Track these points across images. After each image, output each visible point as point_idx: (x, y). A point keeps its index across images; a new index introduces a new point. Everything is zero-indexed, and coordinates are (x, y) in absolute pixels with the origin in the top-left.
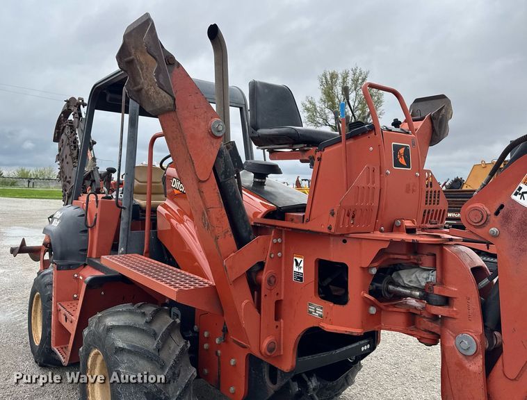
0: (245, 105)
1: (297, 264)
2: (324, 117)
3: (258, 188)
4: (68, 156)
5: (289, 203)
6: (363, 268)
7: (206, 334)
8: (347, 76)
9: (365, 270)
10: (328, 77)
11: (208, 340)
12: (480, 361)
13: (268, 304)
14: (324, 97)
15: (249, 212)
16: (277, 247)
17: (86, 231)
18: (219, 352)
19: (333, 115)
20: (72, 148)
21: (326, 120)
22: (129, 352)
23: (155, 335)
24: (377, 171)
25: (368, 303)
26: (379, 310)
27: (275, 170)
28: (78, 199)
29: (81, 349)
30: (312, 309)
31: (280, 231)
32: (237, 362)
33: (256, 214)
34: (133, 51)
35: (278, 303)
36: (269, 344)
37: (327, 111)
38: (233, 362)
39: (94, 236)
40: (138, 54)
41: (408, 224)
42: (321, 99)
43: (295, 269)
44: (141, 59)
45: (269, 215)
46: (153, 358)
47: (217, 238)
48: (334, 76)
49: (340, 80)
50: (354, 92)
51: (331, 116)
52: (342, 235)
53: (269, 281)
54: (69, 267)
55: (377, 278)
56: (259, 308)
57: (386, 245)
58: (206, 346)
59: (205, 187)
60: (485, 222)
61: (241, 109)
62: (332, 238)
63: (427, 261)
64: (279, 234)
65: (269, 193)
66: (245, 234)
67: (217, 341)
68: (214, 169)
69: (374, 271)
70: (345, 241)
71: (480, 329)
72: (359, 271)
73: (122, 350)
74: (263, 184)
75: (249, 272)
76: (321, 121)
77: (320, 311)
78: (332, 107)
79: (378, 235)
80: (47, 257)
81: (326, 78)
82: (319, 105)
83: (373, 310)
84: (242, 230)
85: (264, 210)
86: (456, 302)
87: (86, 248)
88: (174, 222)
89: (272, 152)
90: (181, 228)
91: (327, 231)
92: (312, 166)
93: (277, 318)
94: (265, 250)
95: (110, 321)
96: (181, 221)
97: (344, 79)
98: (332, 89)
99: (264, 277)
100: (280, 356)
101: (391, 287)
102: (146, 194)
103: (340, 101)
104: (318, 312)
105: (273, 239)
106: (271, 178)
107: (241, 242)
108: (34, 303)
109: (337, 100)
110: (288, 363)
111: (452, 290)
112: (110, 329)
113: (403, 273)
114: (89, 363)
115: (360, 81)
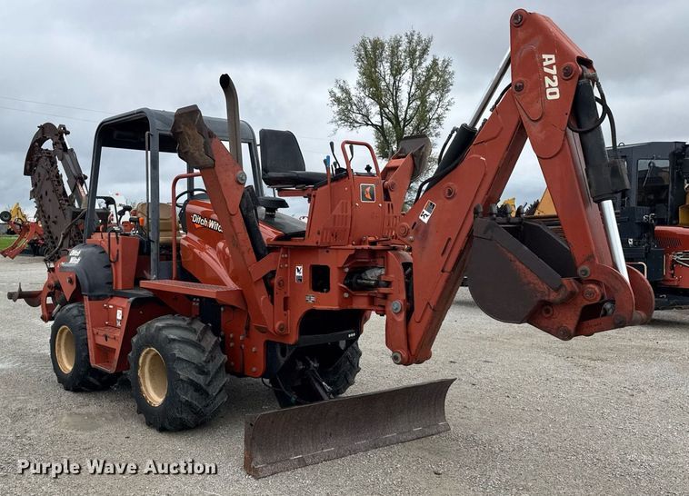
0: (254, 140)
1: (299, 271)
2: (364, 111)
3: (270, 219)
4: (50, 193)
5: (293, 231)
6: (339, 268)
7: (231, 336)
8: (398, 47)
9: (341, 269)
10: (369, 47)
11: (233, 340)
12: (403, 315)
13: (279, 299)
14: (363, 80)
15: (265, 237)
16: (284, 260)
17: (109, 266)
18: (243, 346)
19: (378, 108)
20: (56, 183)
21: (366, 116)
22: (179, 341)
23: (195, 332)
24: (349, 203)
25: (342, 290)
26: (351, 296)
27: (284, 204)
28: (90, 238)
29: (130, 354)
30: (307, 298)
31: (286, 249)
32: (258, 349)
33: (268, 240)
34: (182, 126)
35: (286, 299)
36: (280, 325)
37: (368, 101)
38: (254, 349)
39: (118, 270)
40: (187, 129)
41: (372, 239)
42: (359, 83)
43: (297, 274)
44: (190, 132)
45: (278, 239)
46: (196, 345)
47: (243, 253)
48: (377, 45)
49: (387, 53)
50: (410, 71)
51: (375, 109)
52: (326, 247)
53: (279, 284)
54: (98, 298)
55: (349, 275)
56: (272, 301)
57: (353, 252)
58: (232, 344)
59: (234, 219)
60: (407, 234)
61: (250, 144)
62: (320, 250)
63: (380, 262)
64: (286, 252)
65: (278, 223)
66: (262, 252)
67: (241, 338)
68: (240, 206)
69: (347, 270)
70: (328, 252)
71: (405, 298)
72: (337, 270)
73: (174, 340)
74: (273, 216)
75: (265, 278)
76: (359, 118)
77: (313, 299)
78: (377, 96)
79: (350, 246)
80: (49, 300)
81: (365, 48)
82: (356, 92)
83: (346, 295)
84: (260, 250)
85: (275, 236)
86: (393, 284)
87: (110, 281)
88: (197, 251)
89: (279, 190)
90: (204, 256)
91: (315, 245)
92: (309, 201)
93: (286, 308)
94: (276, 262)
95: (160, 324)
96: (203, 250)
97: (392, 51)
98: (376, 67)
99: (276, 281)
100: (287, 335)
101: (359, 281)
102: (171, 230)
103: (388, 85)
104: (312, 300)
105: (282, 255)
106: (280, 211)
107: (259, 257)
108: (57, 343)
109: (383, 84)
110: (293, 338)
111: (391, 277)
112: (160, 329)
113: (368, 272)
114: (141, 361)
115: (418, 53)
